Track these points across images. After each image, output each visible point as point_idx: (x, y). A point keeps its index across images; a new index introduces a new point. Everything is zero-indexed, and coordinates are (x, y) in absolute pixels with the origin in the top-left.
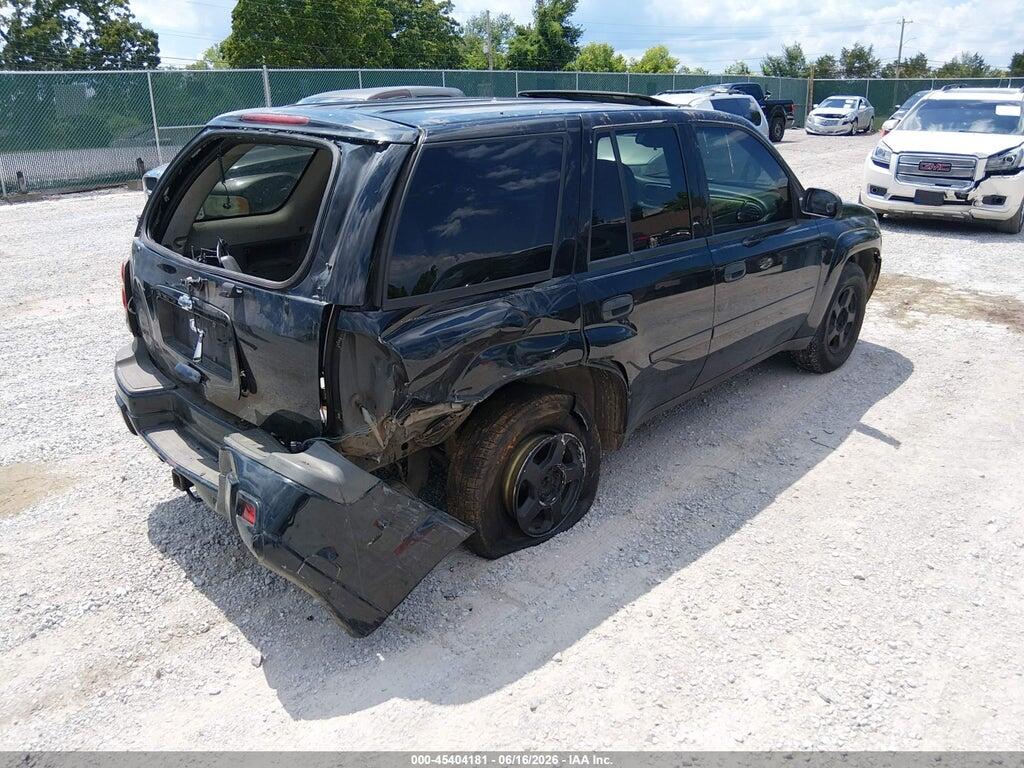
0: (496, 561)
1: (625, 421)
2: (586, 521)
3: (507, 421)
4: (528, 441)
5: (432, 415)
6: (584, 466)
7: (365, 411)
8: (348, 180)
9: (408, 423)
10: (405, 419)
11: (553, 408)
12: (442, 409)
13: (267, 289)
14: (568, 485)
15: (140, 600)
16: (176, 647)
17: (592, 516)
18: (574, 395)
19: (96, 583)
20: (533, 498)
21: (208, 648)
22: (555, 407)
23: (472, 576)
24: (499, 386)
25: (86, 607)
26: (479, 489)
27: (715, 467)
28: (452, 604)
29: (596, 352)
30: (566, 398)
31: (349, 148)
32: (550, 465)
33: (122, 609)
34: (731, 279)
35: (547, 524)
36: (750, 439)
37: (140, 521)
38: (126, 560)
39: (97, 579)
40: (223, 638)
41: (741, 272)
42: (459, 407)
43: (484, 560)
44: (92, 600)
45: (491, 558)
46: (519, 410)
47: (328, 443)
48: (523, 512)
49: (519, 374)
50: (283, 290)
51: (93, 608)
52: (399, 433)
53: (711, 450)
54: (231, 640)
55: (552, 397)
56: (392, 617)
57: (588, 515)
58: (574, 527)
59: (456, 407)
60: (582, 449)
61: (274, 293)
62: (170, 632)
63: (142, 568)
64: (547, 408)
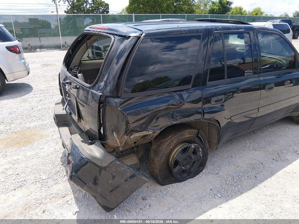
0: (164, 186)
1: (219, 141)
2: (200, 175)
3: (171, 138)
4: (180, 145)
5: (141, 135)
6: (201, 155)
7: (114, 133)
8: (115, 50)
9: (132, 137)
10: (131, 136)
11: (190, 135)
12: (145, 133)
13: (86, 87)
14: (194, 162)
15: (49, 182)
16: (53, 202)
17: (203, 173)
18: (199, 130)
19: (39, 174)
20: (180, 166)
21: (62, 204)
22: (190, 134)
23: (154, 191)
24: (166, 127)
25: (32, 182)
26: (158, 161)
27: (255, 159)
28: (144, 202)
29: (207, 116)
30: (195, 131)
31: (117, 38)
32: (187, 154)
33: (42, 184)
34: (268, 90)
35: (185, 175)
36: (270, 149)
37: (59, 153)
38: (50, 166)
39: (39, 172)
40: (67, 201)
41: (272, 88)
42: (152, 133)
43: (160, 186)
44: (35, 180)
45: (162, 185)
46: (176, 134)
47: (101, 142)
48: (176, 170)
49: (175, 123)
50: (90, 88)
51: (35, 183)
52: (129, 140)
53: (254, 152)
54: (69, 203)
55: (190, 130)
56: (122, 204)
57: (201, 173)
58: (195, 177)
59: (150, 133)
60: (200, 150)
61: (87, 89)
62: (53, 196)
63: (54, 170)
64: (187, 134)
